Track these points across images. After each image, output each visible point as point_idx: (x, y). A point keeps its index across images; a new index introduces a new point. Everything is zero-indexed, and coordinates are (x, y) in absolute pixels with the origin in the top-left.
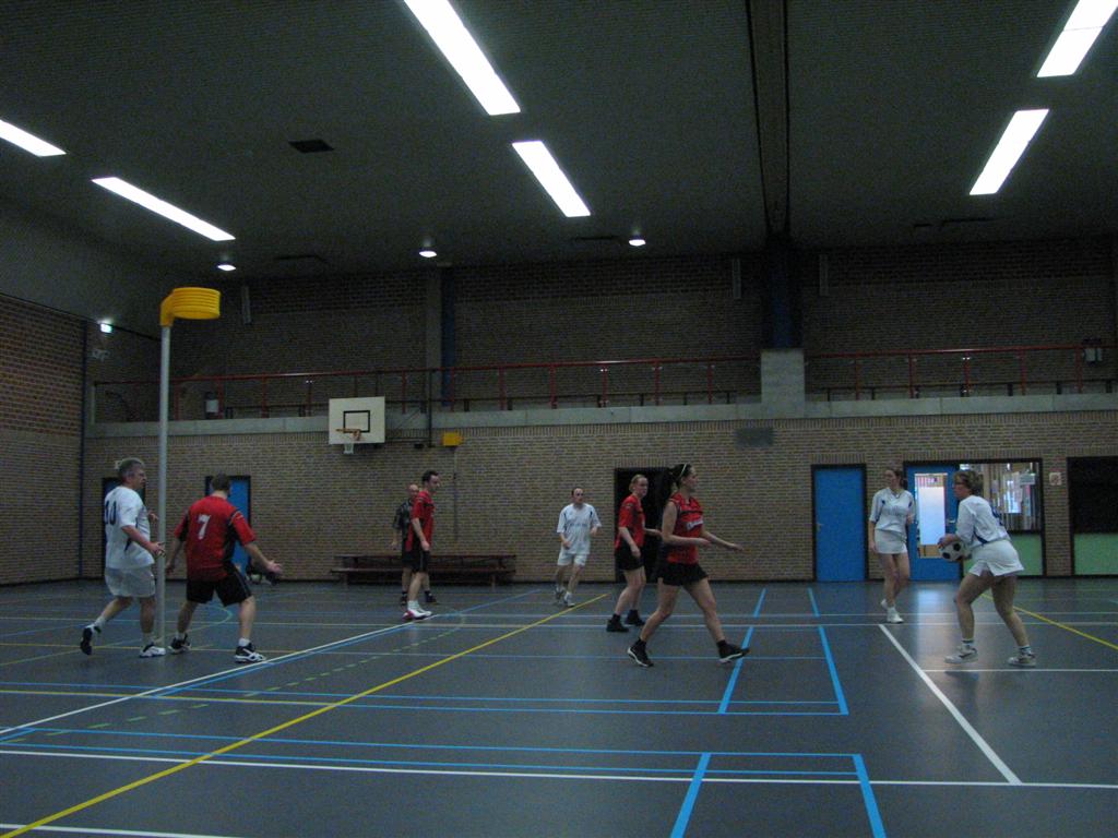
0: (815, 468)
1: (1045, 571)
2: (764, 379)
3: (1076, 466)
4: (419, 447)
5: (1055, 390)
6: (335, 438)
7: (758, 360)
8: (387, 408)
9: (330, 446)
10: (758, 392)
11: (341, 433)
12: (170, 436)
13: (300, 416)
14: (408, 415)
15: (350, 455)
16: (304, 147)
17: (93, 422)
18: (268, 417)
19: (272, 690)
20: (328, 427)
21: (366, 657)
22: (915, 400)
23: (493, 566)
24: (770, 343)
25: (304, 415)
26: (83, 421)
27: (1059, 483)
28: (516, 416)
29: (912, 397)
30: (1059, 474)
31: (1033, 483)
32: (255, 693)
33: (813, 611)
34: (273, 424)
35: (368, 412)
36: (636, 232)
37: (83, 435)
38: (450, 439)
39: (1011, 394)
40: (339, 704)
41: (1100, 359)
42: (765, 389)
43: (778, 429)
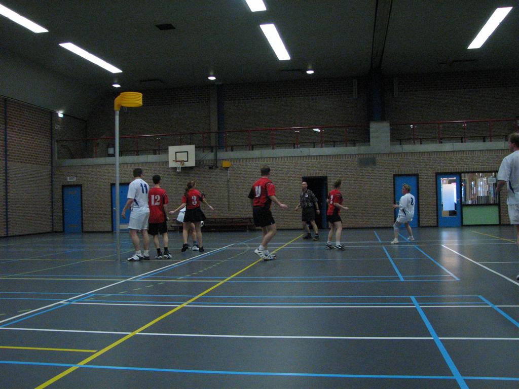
0: (395, 176)
1: (500, 222)
2: (371, 135)
4: (211, 168)
5: (505, 139)
6: (172, 164)
7: (369, 127)
8: (196, 150)
9: (170, 168)
10: (369, 141)
11: (174, 163)
13: (154, 154)
14: (205, 154)
15: (179, 172)
16: (163, 27)
17: (56, 159)
18: (139, 155)
19: (188, 276)
20: (168, 159)
21: (219, 262)
23: (247, 222)
24: (370, 118)
25: (156, 154)
26: (52, 158)
28: (256, 153)
29: (439, 143)
31: (494, 182)
32: (181, 278)
34: (142, 158)
35: (187, 152)
36: (310, 67)
37: (52, 166)
38: (225, 164)
39: (484, 141)
40: (225, 281)
42: (371, 140)
43: (378, 158)
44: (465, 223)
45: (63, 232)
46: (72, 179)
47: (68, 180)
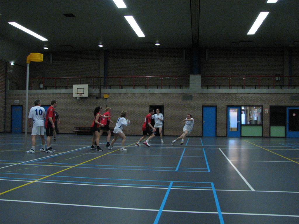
0: (203, 106)
1: (263, 135)
2: (190, 82)
3: (272, 108)
4: (97, 98)
5: (267, 88)
6: (75, 95)
7: (189, 77)
8: (89, 87)
9: (73, 97)
10: (189, 86)
12: (29, 94)
13: (65, 89)
14: (94, 89)
15: (78, 100)
16: (68, 15)
17: (8, 89)
18: (56, 89)
19: (55, 163)
20: (73, 92)
21: (80, 154)
22: (230, 89)
24: (193, 73)
26: (6, 89)
27: (267, 112)
28: (123, 90)
29: (230, 88)
30: (267, 110)
31: (261, 112)
32: (51, 163)
33: (201, 144)
34: (58, 91)
35: (84, 88)
36: (157, 42)
37: (6, 94)
38: (106, 96)
39: (256, 88)
40: (74, 167)
41: (279, 80)
42: (190, 85)
43: (193, 96)
44: (243, 135)
45: (10, 132)
46: (17, 102)
47: (15, 102)
